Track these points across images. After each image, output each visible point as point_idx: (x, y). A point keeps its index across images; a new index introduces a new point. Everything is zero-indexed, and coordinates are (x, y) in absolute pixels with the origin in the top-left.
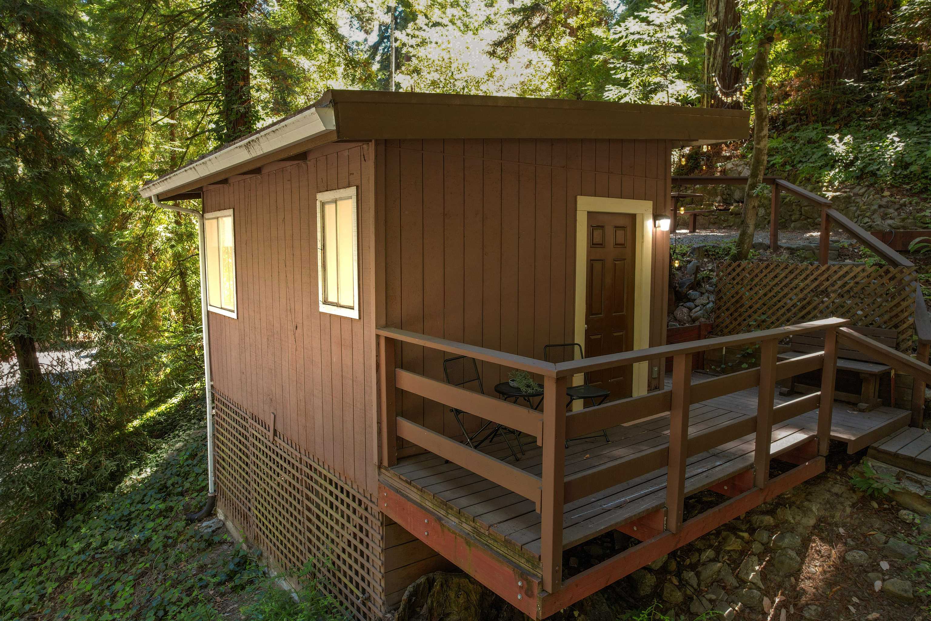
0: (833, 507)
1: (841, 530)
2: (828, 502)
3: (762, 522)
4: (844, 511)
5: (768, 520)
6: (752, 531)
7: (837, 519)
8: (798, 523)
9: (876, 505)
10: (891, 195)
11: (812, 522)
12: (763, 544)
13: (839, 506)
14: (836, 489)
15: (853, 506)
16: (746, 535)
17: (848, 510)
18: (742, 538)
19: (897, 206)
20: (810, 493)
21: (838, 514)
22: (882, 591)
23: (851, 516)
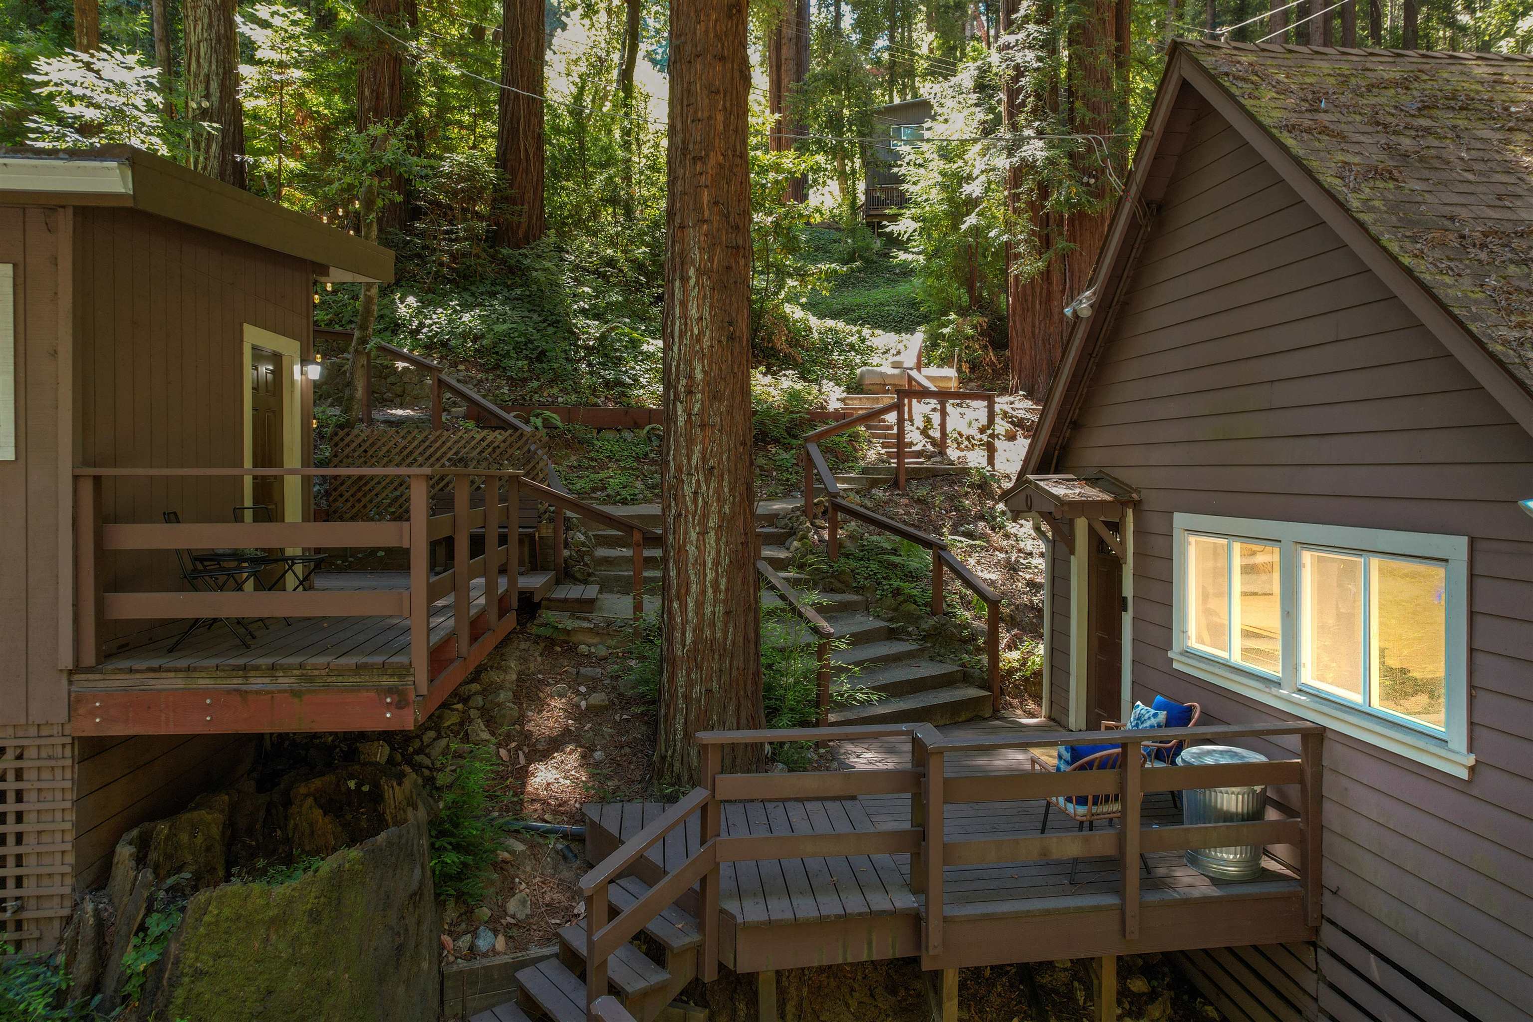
0: (526, 660)
1: (540, 676)
2: (520, 657)
3: (470, 690)
4: (535, 660)
5: (475, 687)
6: (465, 700)
7: (532, 669)
8: (503, 681)
9: (559, 649)
10: (467, 370)
11: (514, 677)
12: (478, 709)
13: (531, 658)
14: (523, 646)
15: (541, 655)
16: (460, 706)
17: (539, 659)
18: (457, 710)
19: (475, 382)
20: (503, 655)
21: (532, 665)
22: (587, 708)
23: (543, 663)
